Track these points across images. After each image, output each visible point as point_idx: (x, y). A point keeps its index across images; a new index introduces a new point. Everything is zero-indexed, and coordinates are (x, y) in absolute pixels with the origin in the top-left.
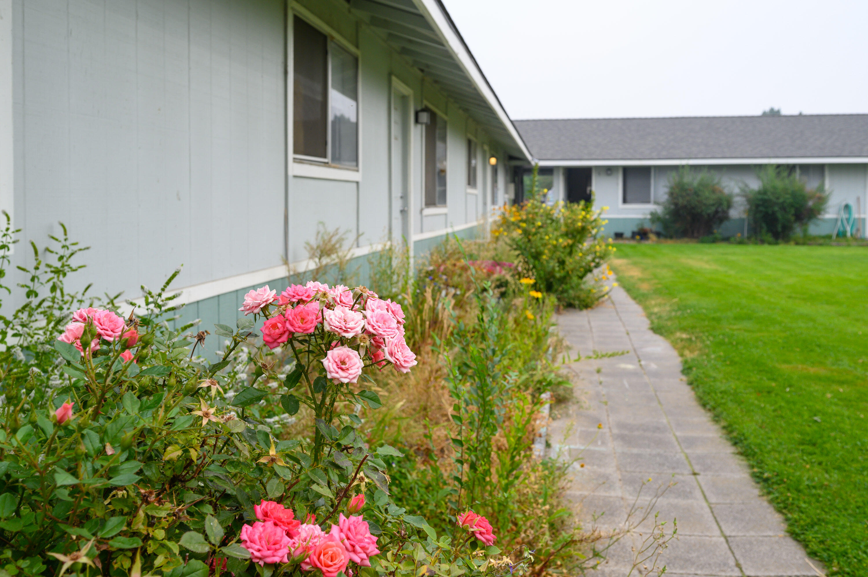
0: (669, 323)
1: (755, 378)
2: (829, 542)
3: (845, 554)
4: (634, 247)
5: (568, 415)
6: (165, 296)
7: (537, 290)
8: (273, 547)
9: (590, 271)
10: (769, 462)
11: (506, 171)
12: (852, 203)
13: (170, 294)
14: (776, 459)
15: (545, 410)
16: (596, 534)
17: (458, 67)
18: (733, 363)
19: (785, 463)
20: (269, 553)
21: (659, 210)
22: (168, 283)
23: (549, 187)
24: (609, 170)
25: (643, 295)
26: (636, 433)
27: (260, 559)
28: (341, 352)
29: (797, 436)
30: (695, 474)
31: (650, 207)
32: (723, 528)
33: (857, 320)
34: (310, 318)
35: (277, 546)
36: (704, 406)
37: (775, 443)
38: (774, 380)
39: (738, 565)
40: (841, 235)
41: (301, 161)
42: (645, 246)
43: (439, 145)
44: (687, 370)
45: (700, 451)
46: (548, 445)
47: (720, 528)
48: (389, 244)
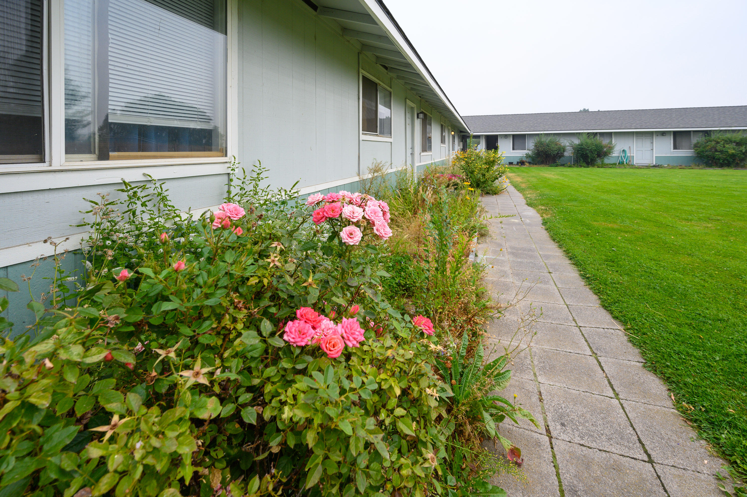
0: (535, 202)
1: (580, 228)
2: (624, 312)
3: (634, 319)
4: (517, 168)
5: (486, 242)
6: (292, 191)
7: (473, 187)
8: (302, 336)
9: (497, 179)
10: (589, 269)
11: (459, 138)
12: (626, 149)
13: (295, 191)
14: (592, 268)
15: (475, 240)
16: (499, 305)
17: (435, 95)
18: (568, 221)
19: (598, 270)
20: (299, 339)
21: (530, 153)
22: (294, 186)
23: (478, 143)
24: (506, 136)
25: (523, 189)
26: (520, 252)
27: (294, 343)
28: (350, 228)
29: (604, 257)
30: (550, 273)
31: (526, 151)
32: (566, 301)
33: (632, 202)
34: (337, 210)
35: (304, 336)
36: (554, 240)
37: (592, 260)
38: (590, 230)
39: (574, 320)
40: (621, 163)
41: (366, 134)
42: (523, 168)
43: (428, 127)
44: (544, 223)
45: (552, 262)
46: (476, 256)
47: (564, 300)
48: (405, 167)
